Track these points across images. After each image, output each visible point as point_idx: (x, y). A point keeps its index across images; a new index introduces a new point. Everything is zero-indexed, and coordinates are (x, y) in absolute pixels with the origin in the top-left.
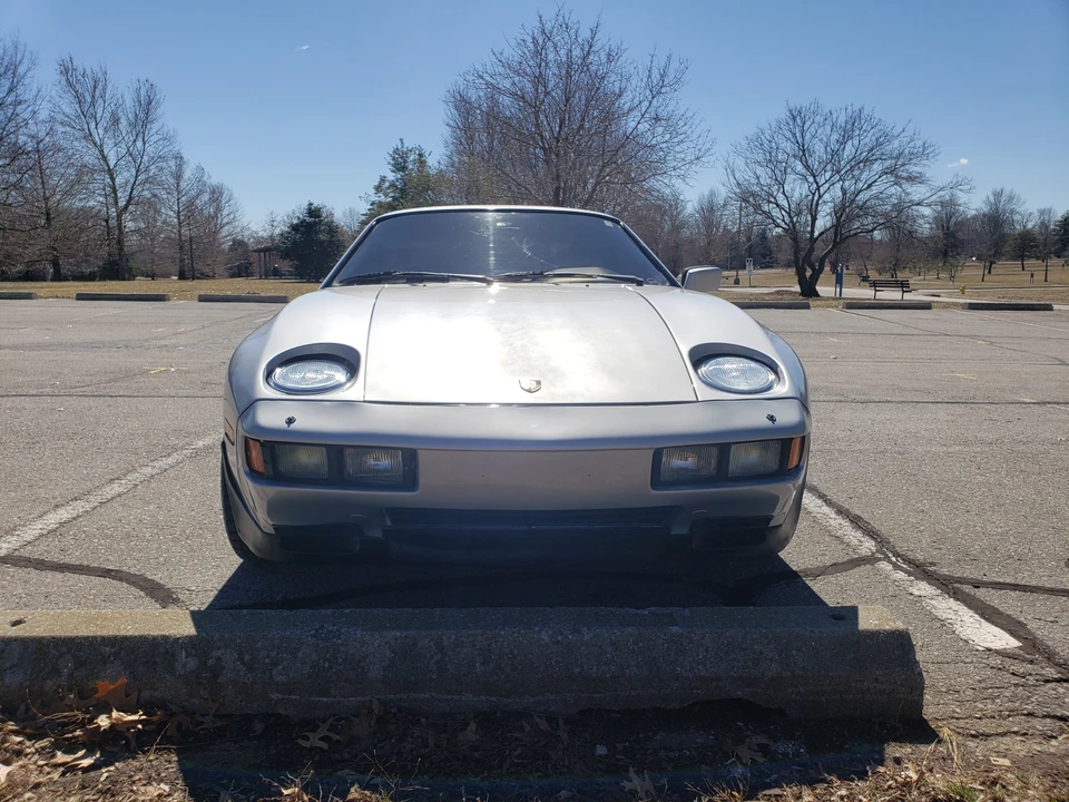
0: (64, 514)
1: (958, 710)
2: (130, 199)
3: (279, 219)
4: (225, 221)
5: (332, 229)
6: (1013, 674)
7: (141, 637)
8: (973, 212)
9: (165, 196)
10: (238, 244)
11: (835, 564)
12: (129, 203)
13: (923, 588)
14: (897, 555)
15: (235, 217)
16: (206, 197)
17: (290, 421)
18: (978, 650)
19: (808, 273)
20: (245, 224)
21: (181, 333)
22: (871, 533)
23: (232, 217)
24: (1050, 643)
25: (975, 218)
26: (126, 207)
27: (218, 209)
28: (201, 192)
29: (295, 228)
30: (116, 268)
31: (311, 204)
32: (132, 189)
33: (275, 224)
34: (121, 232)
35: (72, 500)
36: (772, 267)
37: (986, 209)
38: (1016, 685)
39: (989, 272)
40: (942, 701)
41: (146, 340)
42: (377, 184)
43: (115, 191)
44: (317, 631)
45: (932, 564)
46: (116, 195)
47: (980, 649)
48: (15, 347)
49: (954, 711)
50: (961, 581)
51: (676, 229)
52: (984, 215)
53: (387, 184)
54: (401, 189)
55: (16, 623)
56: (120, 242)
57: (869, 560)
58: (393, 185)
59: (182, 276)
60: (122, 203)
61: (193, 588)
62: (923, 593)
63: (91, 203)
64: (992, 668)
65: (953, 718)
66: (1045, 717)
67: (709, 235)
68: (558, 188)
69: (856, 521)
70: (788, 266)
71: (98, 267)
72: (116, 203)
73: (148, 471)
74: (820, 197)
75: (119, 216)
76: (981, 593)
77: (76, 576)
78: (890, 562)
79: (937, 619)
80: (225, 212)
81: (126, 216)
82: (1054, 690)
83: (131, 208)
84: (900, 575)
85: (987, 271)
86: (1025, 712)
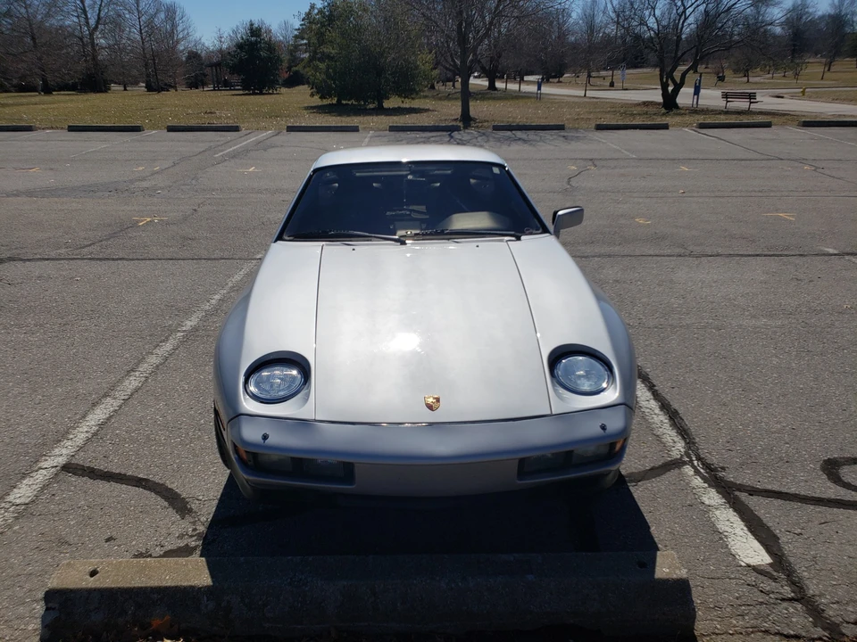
0: (99, 415)
1: (718, 626)
2: (99, 18)
3: (225, 35)
4: (181, 36)
5: (271, 47)
6: (762, 591)
7: (176, 587)
8: (820, 13)
9: (127, 16)
10: (193, 56)
11: (652, 469)
12: (98, 23)
13: (712, 497)
14: (699, 459)
15: (188, 33)
16: (162, 16)
17: (265, 437)
18: (741, 566)
19: (670, 88)
20: (198, 39)
21: (157, 173)
22: (683, 432)
23: (186, 32)
24: (792, 560)
25: (822, 17)
26: (96, 27)
27: (174, 26)
28: (158, 11)
29: (240, 46)
30: (93, 82)
31: (252, 25)
32: (100, 11)
33: (223, 40)
34: (94, 49)
35: (103, 397)
36: (641, 67)
37: (831, 11)
38: (762, 603)
39: (829, 70)
40: (709, 617)
41: (132, 182)
42: (307, 11)
43: (85, 12)
44: (291, 579)
45: (723, 469)
46: (86, 15)
47: (743, 564)
48: (30, 193)
49: (716, 627)
50: (741, 488)
51: (562, 35)
52: (830, 16)
53: (316, 11)
54: (328, 16)
55: (93, 573)
56: (94, 58)
57: (677, 464)
58: (320, 12)
59: (150, 88)
60: (92, 22)
61: (201, 498)
62: (712, 502)
63: (67, 23)
64: (749, 585)
65: (714, 633)
66: (776, 634)
67: (590, 40)
68: (460, 24)
69: (673, 416)
70: (655, 66)
71: (79, 79)
72: (88, 23)
73: (153, 360)
74: (686, 19)
75: (91, 34)
76: (753, 502)
77: (118, 486)
78: (693, 466)
79: (717, 531)
80: (180, 28)
81: (97, 34)
82: (786, 609)
83: (101, 27)
84: (698, 481)
85: (827, 69)
86: (763, 629)
